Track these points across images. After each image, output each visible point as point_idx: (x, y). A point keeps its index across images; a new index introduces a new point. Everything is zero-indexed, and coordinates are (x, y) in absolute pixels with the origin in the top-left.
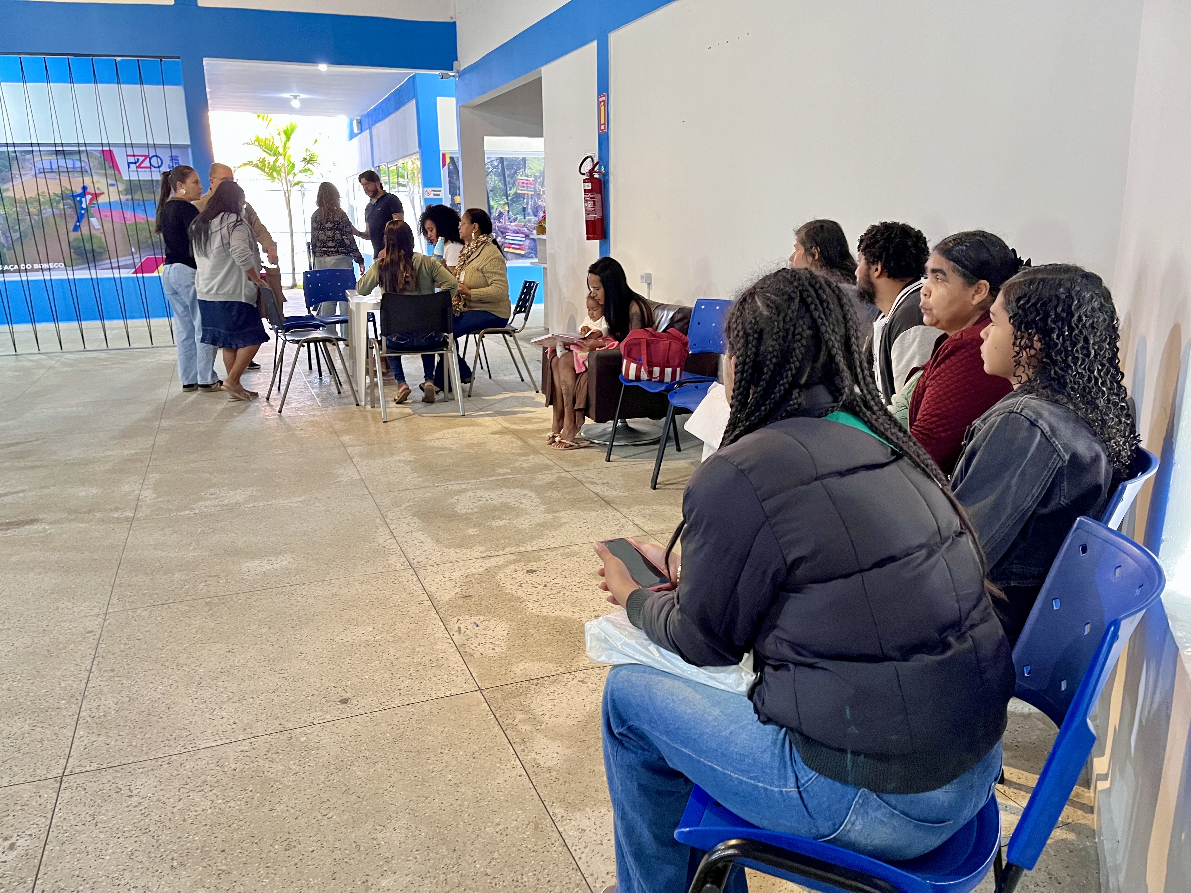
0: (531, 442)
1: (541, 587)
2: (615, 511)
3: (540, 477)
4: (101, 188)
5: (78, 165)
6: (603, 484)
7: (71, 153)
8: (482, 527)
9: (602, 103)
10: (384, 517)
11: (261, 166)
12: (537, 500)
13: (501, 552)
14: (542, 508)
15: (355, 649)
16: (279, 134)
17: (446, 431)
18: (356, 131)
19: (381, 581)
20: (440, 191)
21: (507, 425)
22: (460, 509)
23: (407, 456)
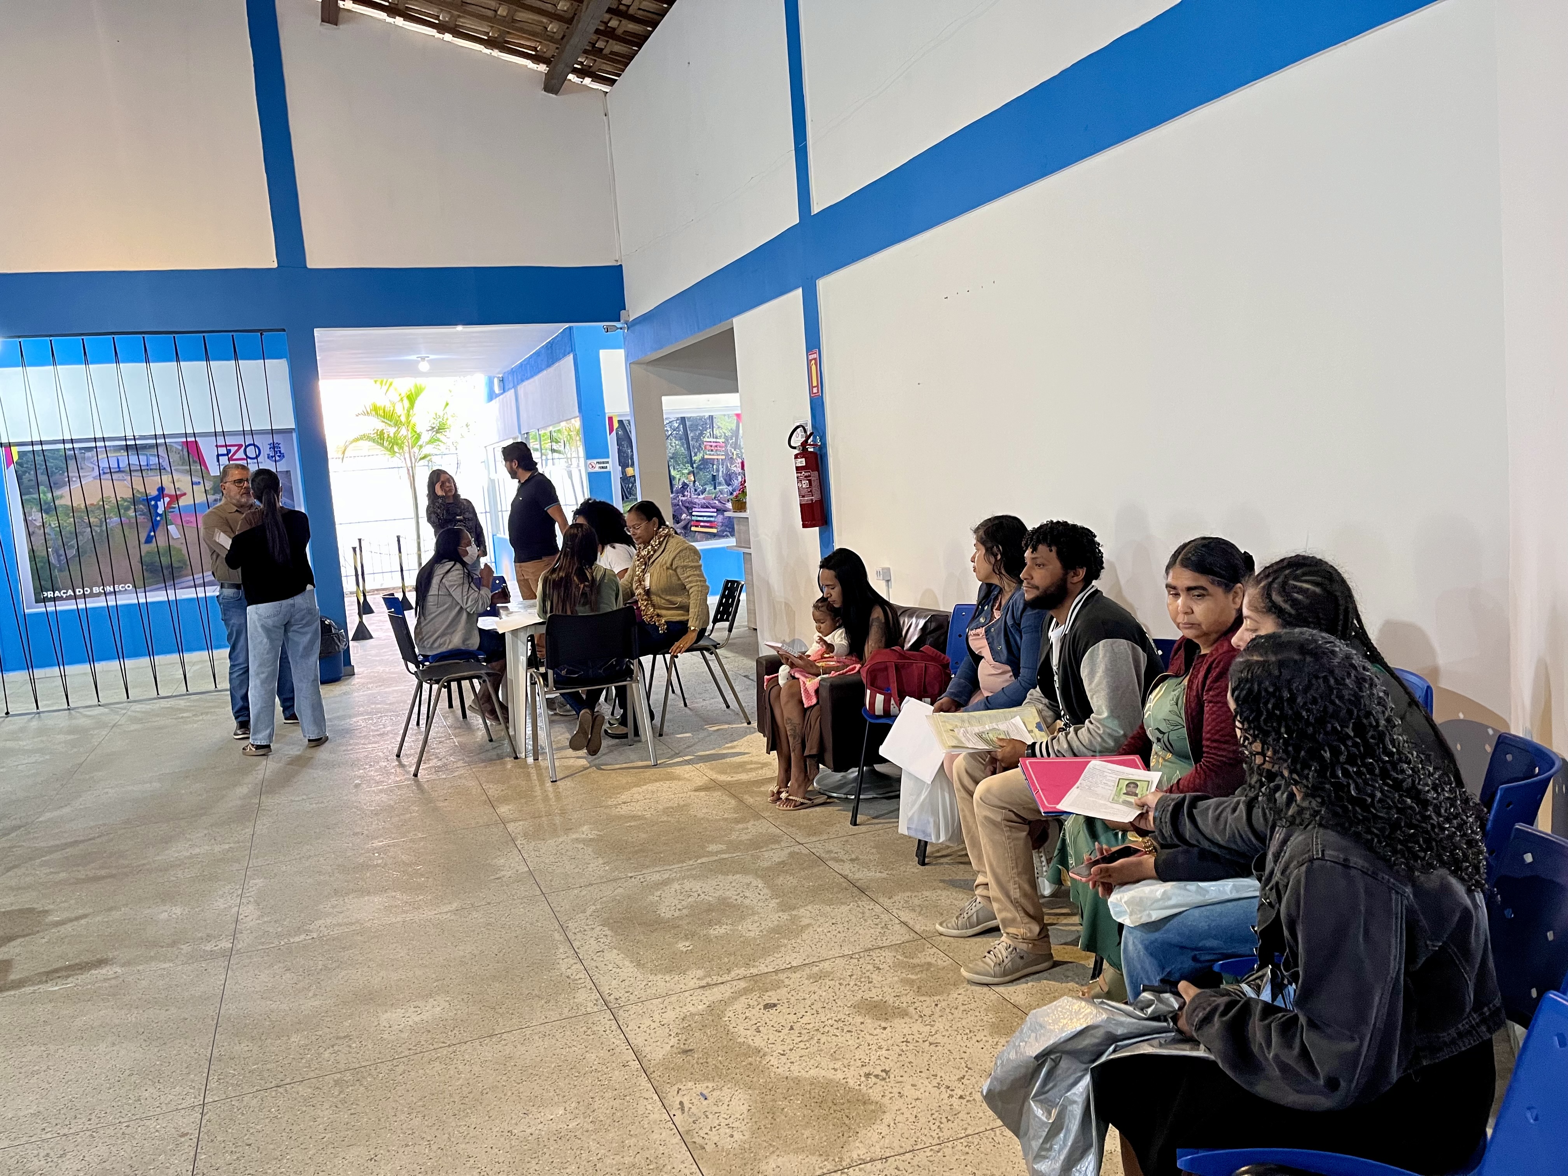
0: (749, 800)
1: (786, 1031)
2: (872, 903)
3: (766, 855)
4: (182, 488)
5: (154, 460)
6: (852, 860)
7: (145, 447)
8: (696, 938)
9: (813, 362)
10: (564, 929)
11: (380, 438)
12: (766, 891)
13: (726, 978)
14: (773, 903)
15: (541, 1146)
16: (402, 400)
17: (635, 790)
18: (497, 390)
19: (568, 1033)
20: (608, 462)
21: (715, 776)
22: (665, 912)
23: (586, 831)
